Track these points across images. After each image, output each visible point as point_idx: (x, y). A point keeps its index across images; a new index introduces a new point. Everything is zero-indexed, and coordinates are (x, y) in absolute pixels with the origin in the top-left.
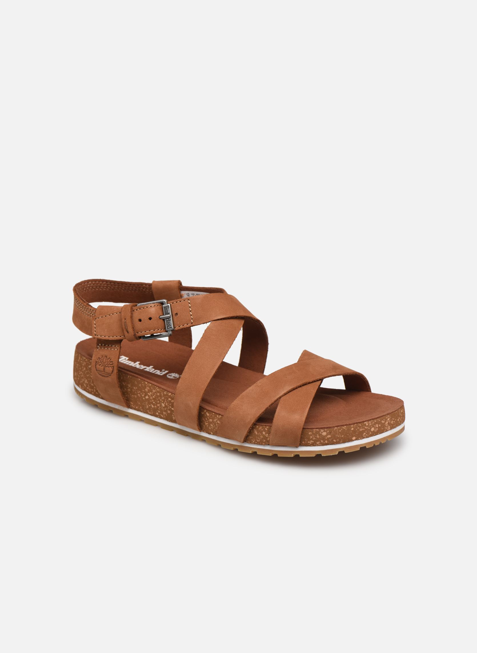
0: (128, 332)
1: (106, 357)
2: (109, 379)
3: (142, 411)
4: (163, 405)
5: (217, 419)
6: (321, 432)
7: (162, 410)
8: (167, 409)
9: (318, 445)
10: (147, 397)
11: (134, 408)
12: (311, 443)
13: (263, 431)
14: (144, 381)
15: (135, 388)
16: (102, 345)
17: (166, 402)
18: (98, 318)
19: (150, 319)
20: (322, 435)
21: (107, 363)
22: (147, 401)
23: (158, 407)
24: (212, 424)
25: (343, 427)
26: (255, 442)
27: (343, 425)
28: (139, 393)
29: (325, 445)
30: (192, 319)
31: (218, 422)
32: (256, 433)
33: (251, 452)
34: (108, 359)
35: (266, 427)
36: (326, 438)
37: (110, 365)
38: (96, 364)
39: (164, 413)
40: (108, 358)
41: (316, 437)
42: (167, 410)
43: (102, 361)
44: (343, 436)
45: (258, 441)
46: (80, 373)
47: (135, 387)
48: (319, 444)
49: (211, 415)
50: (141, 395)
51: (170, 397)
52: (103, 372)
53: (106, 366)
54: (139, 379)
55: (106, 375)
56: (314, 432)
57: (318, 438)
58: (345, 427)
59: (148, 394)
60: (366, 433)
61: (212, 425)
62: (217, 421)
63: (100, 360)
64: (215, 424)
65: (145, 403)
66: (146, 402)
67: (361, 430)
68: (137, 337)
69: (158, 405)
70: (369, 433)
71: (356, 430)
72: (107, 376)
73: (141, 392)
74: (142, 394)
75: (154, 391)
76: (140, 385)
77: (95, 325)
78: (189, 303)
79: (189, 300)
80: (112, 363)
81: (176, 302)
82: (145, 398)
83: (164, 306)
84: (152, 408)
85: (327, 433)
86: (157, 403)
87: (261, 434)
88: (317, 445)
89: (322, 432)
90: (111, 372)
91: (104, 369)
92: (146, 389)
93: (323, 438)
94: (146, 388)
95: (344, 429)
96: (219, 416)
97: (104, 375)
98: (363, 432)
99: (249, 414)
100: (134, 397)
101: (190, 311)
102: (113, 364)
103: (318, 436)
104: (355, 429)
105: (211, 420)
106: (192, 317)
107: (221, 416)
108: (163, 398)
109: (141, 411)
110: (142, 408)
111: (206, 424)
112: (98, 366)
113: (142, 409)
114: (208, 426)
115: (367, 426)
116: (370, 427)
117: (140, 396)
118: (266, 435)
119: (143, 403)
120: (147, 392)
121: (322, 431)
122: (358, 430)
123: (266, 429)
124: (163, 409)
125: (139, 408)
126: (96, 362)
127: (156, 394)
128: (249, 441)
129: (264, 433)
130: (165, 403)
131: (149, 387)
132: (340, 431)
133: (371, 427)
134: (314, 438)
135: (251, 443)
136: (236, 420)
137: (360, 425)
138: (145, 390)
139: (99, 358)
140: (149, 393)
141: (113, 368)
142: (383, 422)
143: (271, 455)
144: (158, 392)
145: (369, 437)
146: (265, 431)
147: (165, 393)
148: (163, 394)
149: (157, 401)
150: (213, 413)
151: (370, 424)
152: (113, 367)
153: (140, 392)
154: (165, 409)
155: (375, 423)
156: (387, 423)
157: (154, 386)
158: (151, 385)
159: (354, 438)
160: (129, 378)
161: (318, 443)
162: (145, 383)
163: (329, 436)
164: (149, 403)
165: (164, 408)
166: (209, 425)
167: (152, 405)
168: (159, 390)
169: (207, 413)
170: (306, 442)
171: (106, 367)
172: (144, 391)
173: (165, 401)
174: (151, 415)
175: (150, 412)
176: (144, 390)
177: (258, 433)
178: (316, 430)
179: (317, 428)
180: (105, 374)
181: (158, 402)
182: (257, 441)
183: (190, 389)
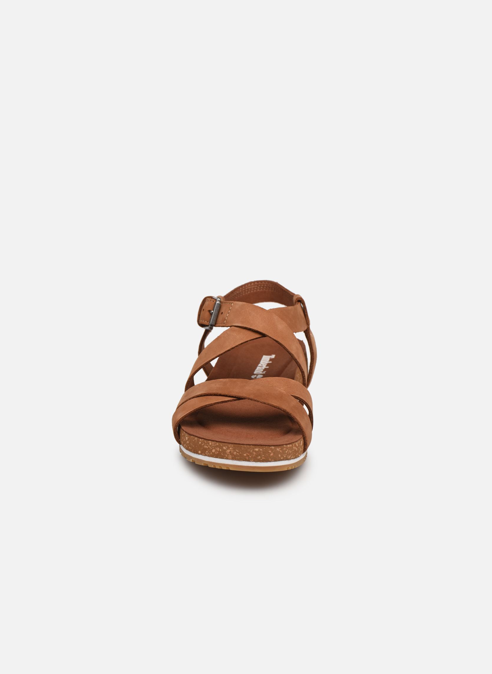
70: (211, 453)
78: (232, 306)
98: (206, 449)
101: (229, 313)
106: (226, 318)
115: (210, 446)
122: (204, 446)
133: (213, 448)
142: (224, 448)
145: (210, 457)
151: (213, 445)
159: (200, 452)
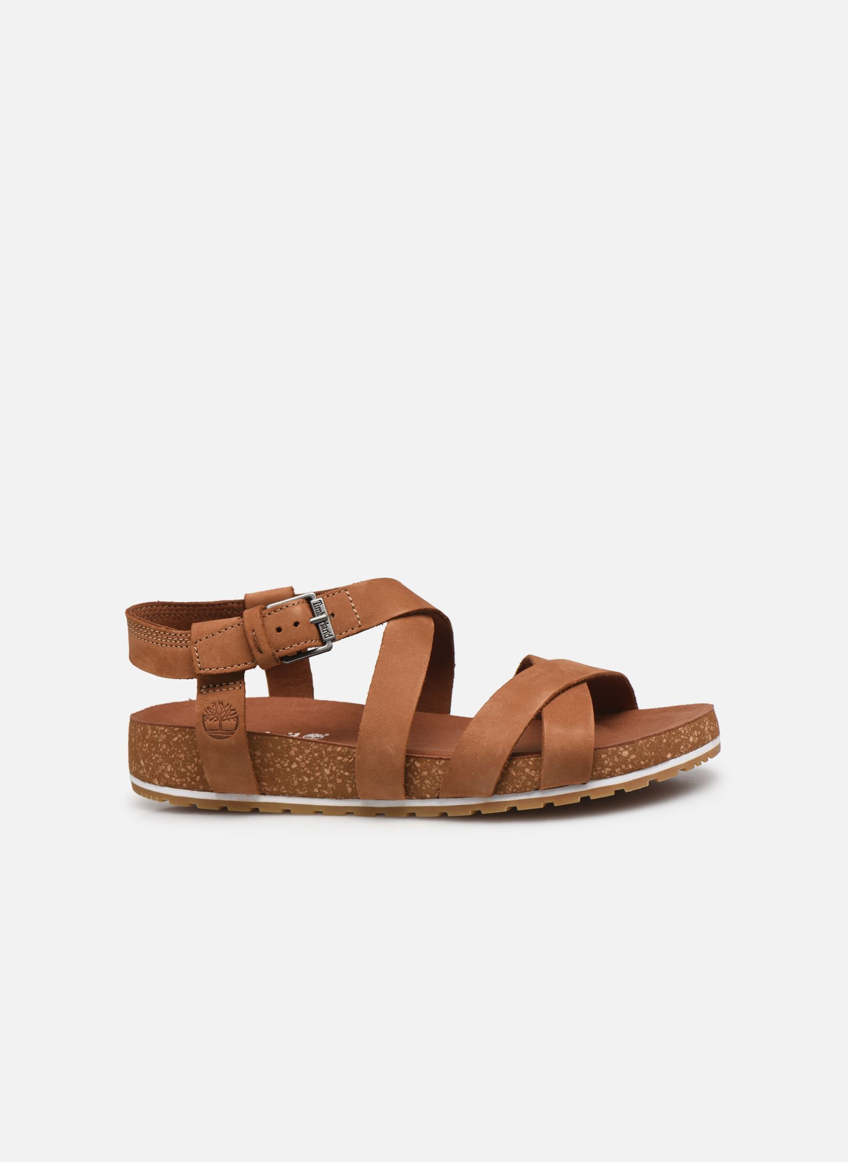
0: (261, 652)
1: (222, 703)
2: (231, 740)
3: (286, 793)
4: (327, 772)
5: (437, 767)
6: (620, 752)
7: (326, 781)
8: (335, 776)
9: (618, 775)
10: (294, 766)
11: (268, 792)
12: (606, 773)
13: (525, 767)
14: (286, 739)
15: (269, 755)
16: (208, 687)
17: (333, 765)
18: (200, 640)
19: (296, 624)
20: (623, 756)
21: (225, 713)
22: (296, 773)
23: (318, 777)
24: (428, 779)
25: (651, 740)
26: (512, 790)
27: (650, 737)
28: (279, 763)
29: (629, 773)
30: (359, 619)
31: (440, 772)
32: (514, 774)
33: (505, 810)
34: (226, 706)
35: (530, 760)
36: (629, 760)
37: (231, 715)
38: (203, 719)
39: (329, 786)
40: (225, 704)
41: (614, 761)
42: (335, 778)
43: (215, 711)
44: (653, 754)
45: (518, 786)
46: (154, 758)
47: (270, 752)
48: (619, 773)
49: (425, 763)
50: (282, 765)
51: (340, 754)
52: (218, 730)
53: (224, 718)
54: (277, 738)
55: (225, 735)
56: (610, 753)
57: (616, 763)
58: (654, 738)
59: (297, 759)
60: (684, 746)
61: (427, 782)
62: (437, 772)
63: (212, 710)
64: (434, 778)
65: (291, 777)
66: (293, 775)
67: (676, 741)
68: (277, 658)
69: (318, 774)
70: (688, 746)
71: (670, 741)
72: (228, 736)
73: (282, 758)
74: (283, 763)
75: (307, 751)
76: (279, 748)
77: (197, 652)
78: (348, 595)
79: (346, 590)
80: (234, 712)
81: (328, 596)
82: (290, 768)
83: (312, 602)
84: (305, 782)
85: (629, 752)
86: (314, 771)
87: (522, 774)
88: (616, 775)
89: (622, 752)
90: (233, 728)
91: (220, 724)
92: (292, 751)
93: (625, 761)
94: (291, 749)
95: (653, 743)
96: (439, 763)
97: (220, 735)
98: (679, 744)
99: (498, 742)
100: (269, 771)
101: (353, 608)
102: (236, 713)
103: (616, 760)
104: (667, 740)
105: (425, 773)
106: (357, 616)
107: (444, 761)
108: (326, 760)
109: (283, 795)
110: (285, 787)
111: (416, 782)
112: (208, 722)
113: (285, 790)
114: (419, 785)
115: (683, 734)
116: (687, 736)
117: (280, 768)
118: (531, 774)
119: (287, 778)
120: (294, 756)
121: (621, 749)
122: (673, 741)
123: (530, 763)
124: (328, 779)
125: (280, 789)
126: (204, 716)
127: (312, 756)
128: (502, 791)
129: (527, 770)
130: (331, 767)
131: (297, 747)
132: (648, 746)
133: (689, 735)
134: (611, 764)
135: (505, 793)
136: (478, 758)
137: (674, 733)
138: (290, 753)
139: (208, 708)
140: (298, 757)
141: (238, 720)
142: (702, 727)
143: (542, 807)
144: (316, 751)
145: (688, 753)
146: (528, 766)
147: (329, 749)
148: (326, 751)
149: (315, 767)
150: (429, 760)
151: (687, 731)
152: (237, 717)
153: (279, 759)
154: (332, 778)
155: (693, 729)
156: (706, 729)
157: (307, 742)
158: (301, 743)
159: (669, 756)
160: (257, 739)
161: (617, 770)
162: (288, 741)
163: (633, 757)
164: (299, 775)
165: (329, 776)
166: (422, 783)
167: (305, 778)
168: (317, 747)
169: (416, 763)
170: (599, 772)
171: (224, 720)
172: (287, 756)
173: (331, 764)
174: (303, 796)
175: (301, 791)
176: (288, 753)
177: (516, 773)
178: (612, 749)
179: (612, 747)
180: (222, 733)
181: (317, 768)
182: (516, 787)
183: (386, 724)
